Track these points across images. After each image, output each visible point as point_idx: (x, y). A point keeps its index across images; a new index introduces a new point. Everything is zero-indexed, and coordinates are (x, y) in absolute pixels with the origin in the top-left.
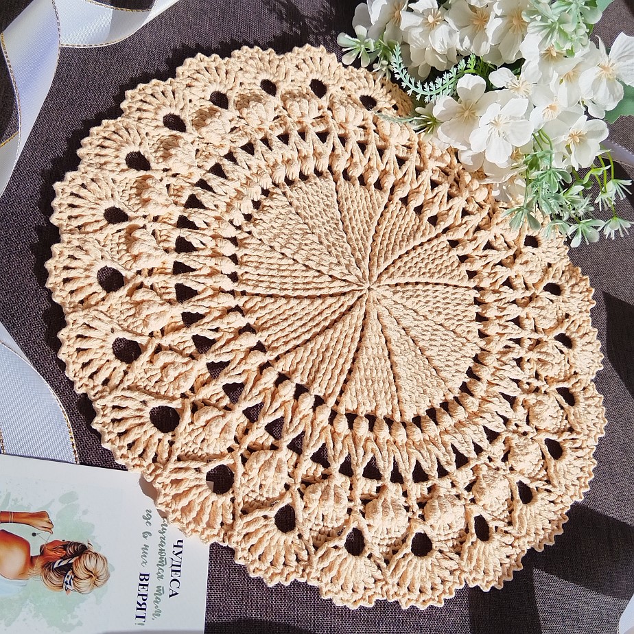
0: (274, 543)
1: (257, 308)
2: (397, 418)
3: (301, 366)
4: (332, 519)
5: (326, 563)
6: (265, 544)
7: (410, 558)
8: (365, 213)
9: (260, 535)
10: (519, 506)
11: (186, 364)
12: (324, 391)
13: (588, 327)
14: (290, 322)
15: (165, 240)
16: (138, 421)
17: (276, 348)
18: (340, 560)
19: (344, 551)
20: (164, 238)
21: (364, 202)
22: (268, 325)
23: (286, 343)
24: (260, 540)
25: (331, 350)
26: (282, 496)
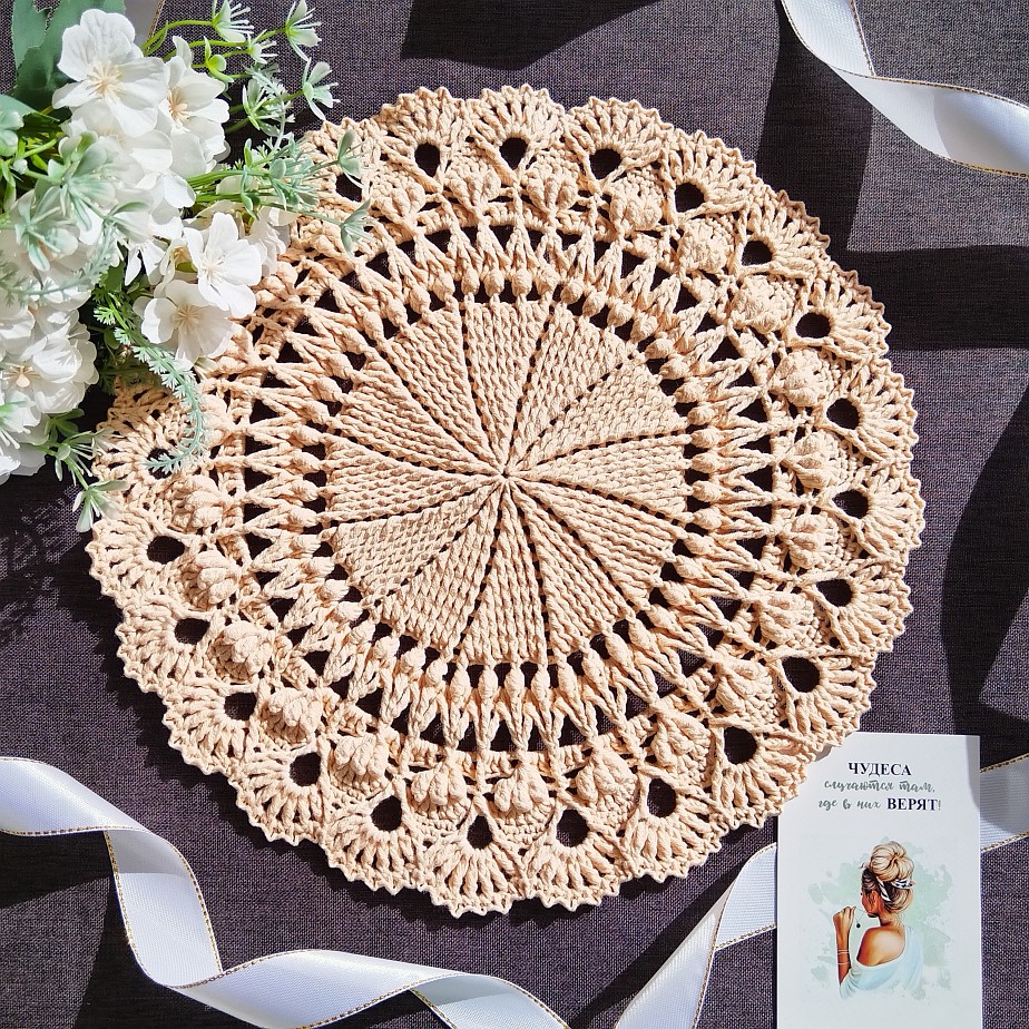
0: (867, 608)
1: (568, 637)
2: (685, 439)
3: (640, 575)
4: (830, 534)
5: (885, 544)
6: (870, 619)
7: (864, 433)
8: (378, 477)
9: (861, 625)
10: (777, 265)
11: (667, 727)
12: (668, 543)
13: (482, 105)
14: (579, 591)
15: (499, 766)
16: (749, 778)
17: (619, 608)
18: (878, 525)
19: (868, 519)
20: (495, 768)
21: (359, 478)
22: (590, 621)
23: (610, 595)
24: (867, 624)
25: (610, 533)
26: (810, 597)
